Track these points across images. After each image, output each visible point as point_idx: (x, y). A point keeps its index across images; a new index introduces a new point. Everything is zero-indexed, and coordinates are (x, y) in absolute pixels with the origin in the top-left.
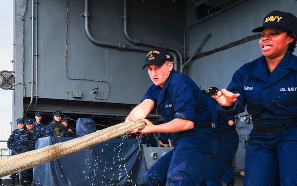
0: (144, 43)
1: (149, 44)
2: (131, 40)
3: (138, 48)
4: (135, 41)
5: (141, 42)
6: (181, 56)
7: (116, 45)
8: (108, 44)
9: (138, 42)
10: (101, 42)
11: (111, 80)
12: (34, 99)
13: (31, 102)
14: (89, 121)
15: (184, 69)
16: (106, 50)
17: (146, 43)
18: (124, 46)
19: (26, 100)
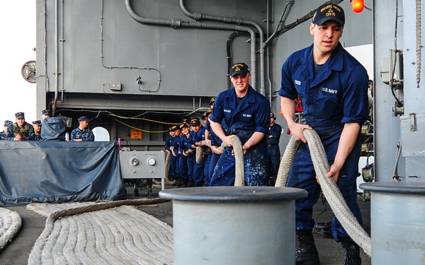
0: (207, 17)
1: (215, 18)
2: (189, 14)
3: (199, 24)
4: (195, 15)
5: (204, 16)
6: (261, 32)
7: (168, 22)
8: (156, 21)
9: (199, 16)
10: (147, 20)
11: (163, 66)
12: (59, 94)
13: (56, 97)
14: (54, 121)
15: (265, 48)
16: (157, 30)
17: (211, 18)
18: (179, 23)
19: (50, 95)
